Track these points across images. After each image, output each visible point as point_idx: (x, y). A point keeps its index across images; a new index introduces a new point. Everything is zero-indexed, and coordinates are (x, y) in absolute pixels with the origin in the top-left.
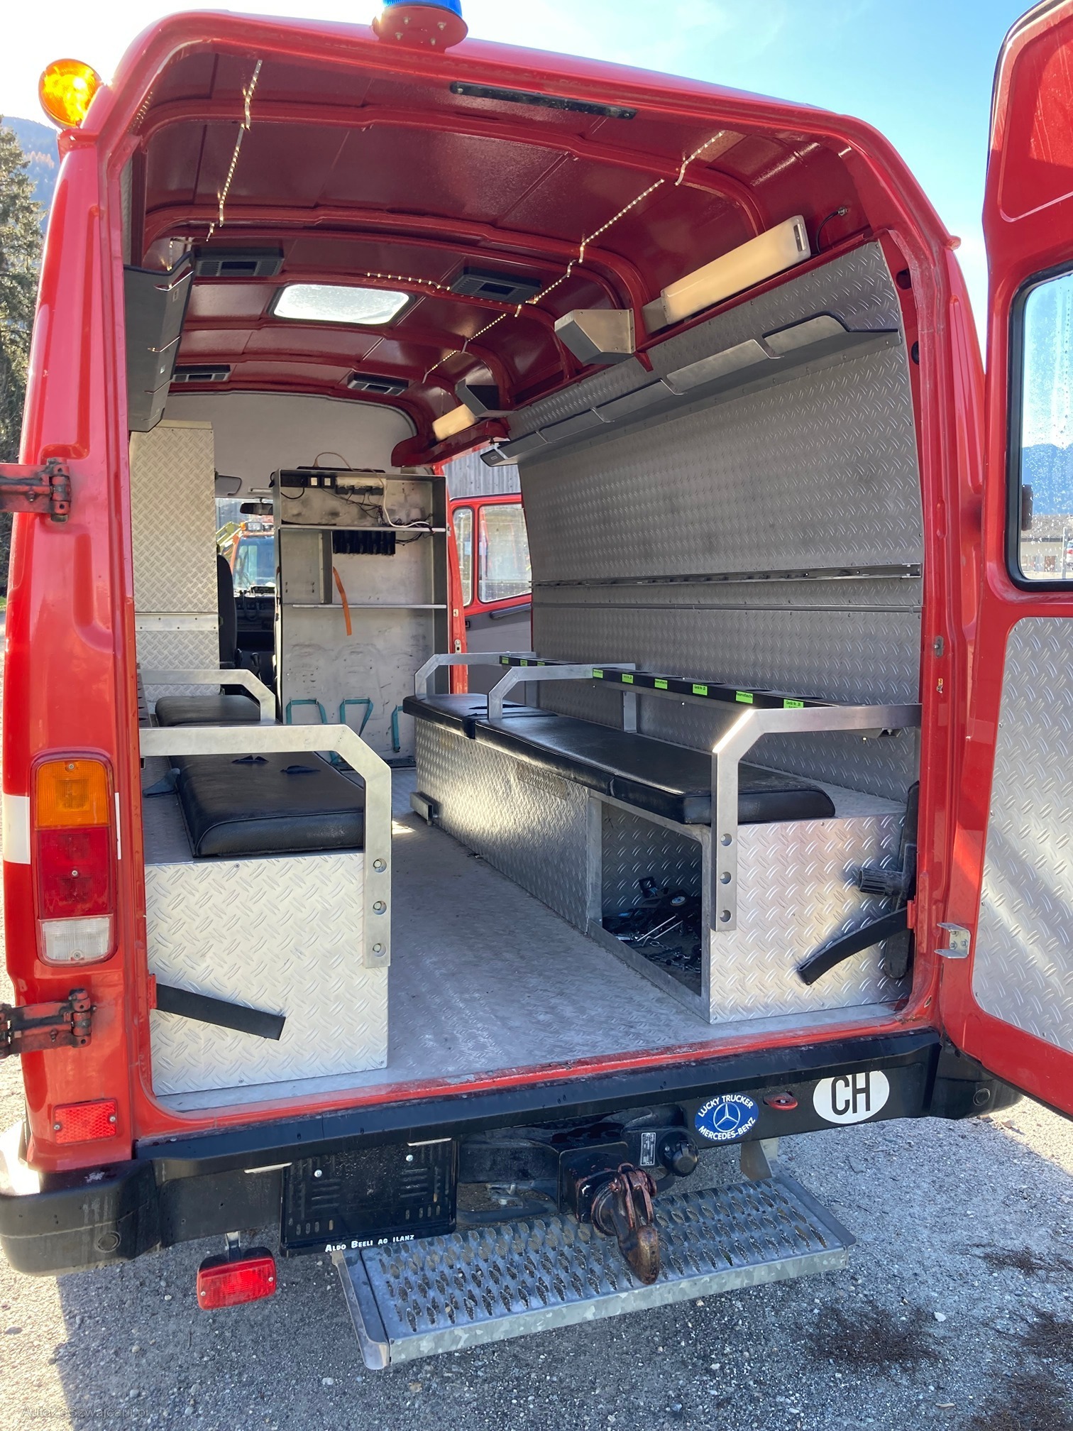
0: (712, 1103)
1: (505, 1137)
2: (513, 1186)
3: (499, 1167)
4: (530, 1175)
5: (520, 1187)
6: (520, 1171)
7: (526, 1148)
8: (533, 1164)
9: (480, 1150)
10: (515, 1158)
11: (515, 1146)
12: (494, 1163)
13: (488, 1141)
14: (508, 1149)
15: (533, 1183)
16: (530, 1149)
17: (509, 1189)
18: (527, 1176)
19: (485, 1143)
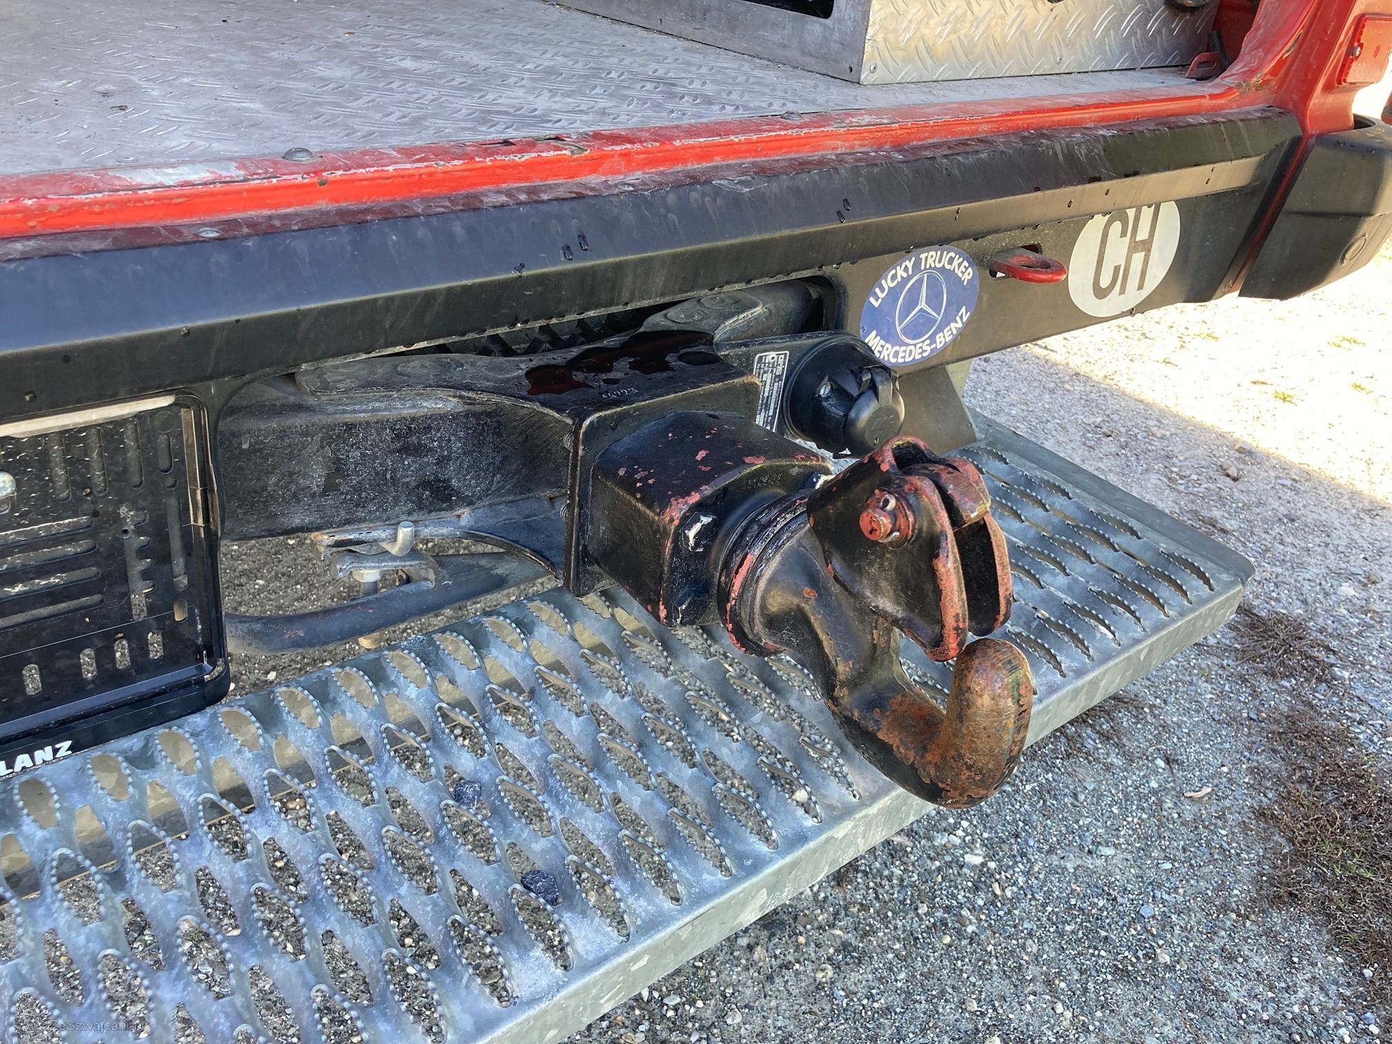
0: (901, 272)
1: (369, 385)
2: (404, 532)
3: (355, 480)
4: (458, 493)
5: (426, 532)
6: (425, 484)
7: (442, 417)
8: (467, 460)
9: (283, 434)
10: (406, 450)
11: (407, 412)
12: (338, 468)
13: (312, 401)
14: (382, 424)
15: (467, 516)
16: (455, 417)
17: (394, 539)
18: (448, 499)
19: (299, 408)
